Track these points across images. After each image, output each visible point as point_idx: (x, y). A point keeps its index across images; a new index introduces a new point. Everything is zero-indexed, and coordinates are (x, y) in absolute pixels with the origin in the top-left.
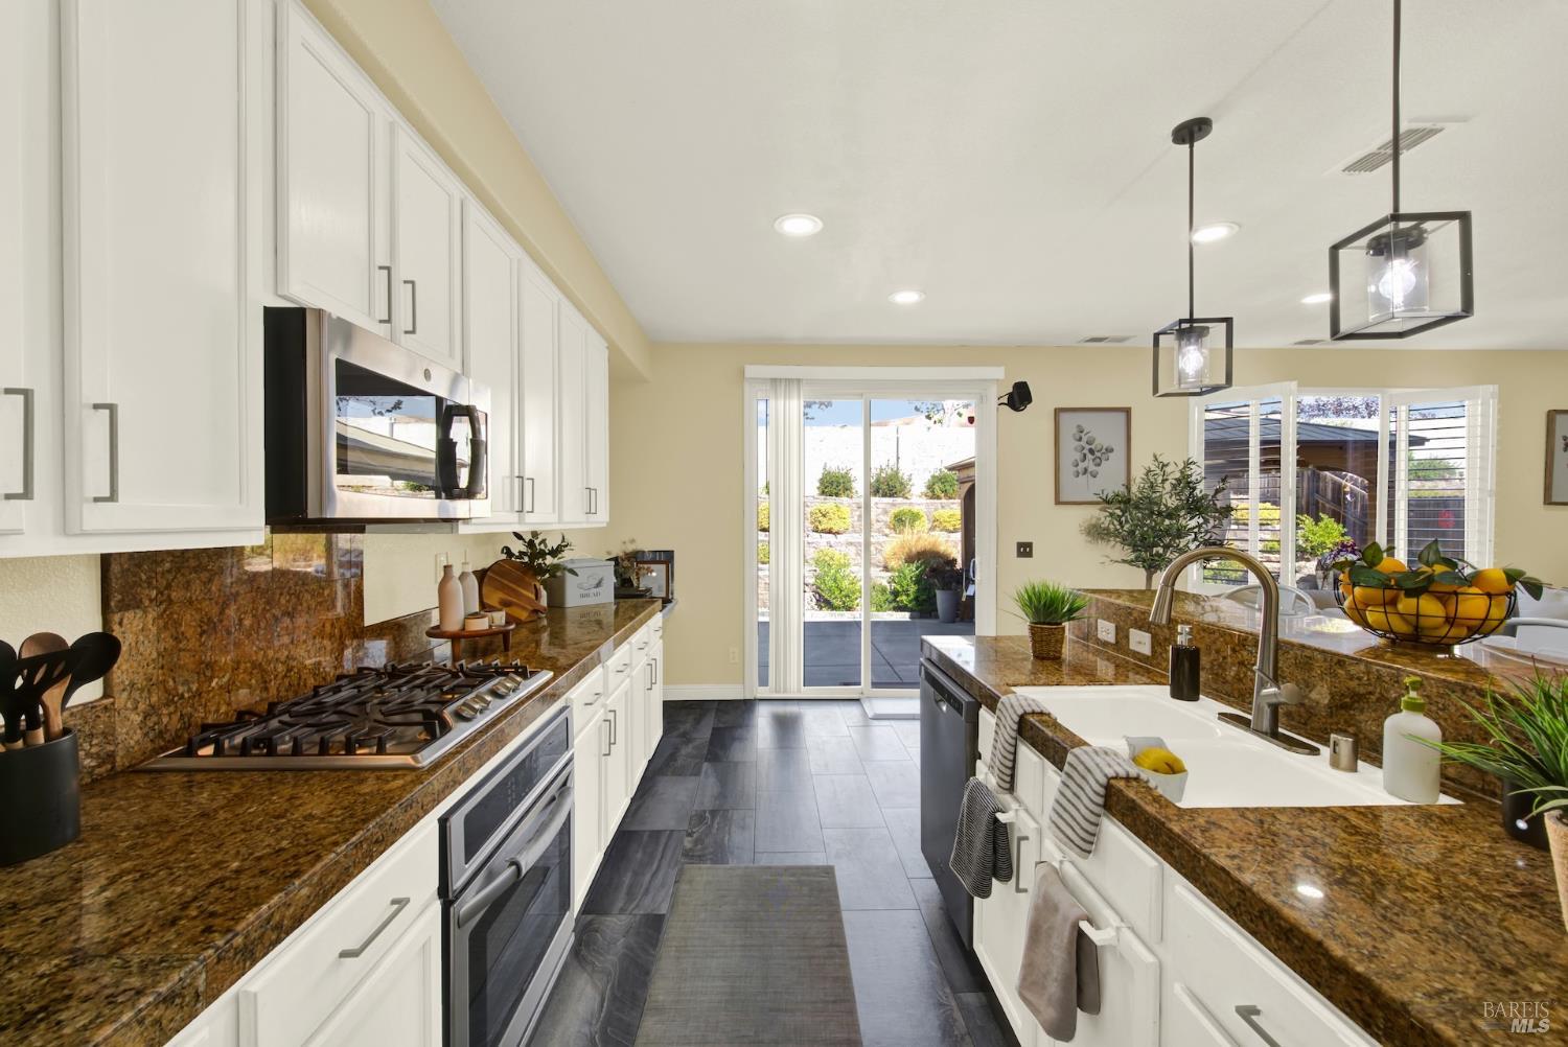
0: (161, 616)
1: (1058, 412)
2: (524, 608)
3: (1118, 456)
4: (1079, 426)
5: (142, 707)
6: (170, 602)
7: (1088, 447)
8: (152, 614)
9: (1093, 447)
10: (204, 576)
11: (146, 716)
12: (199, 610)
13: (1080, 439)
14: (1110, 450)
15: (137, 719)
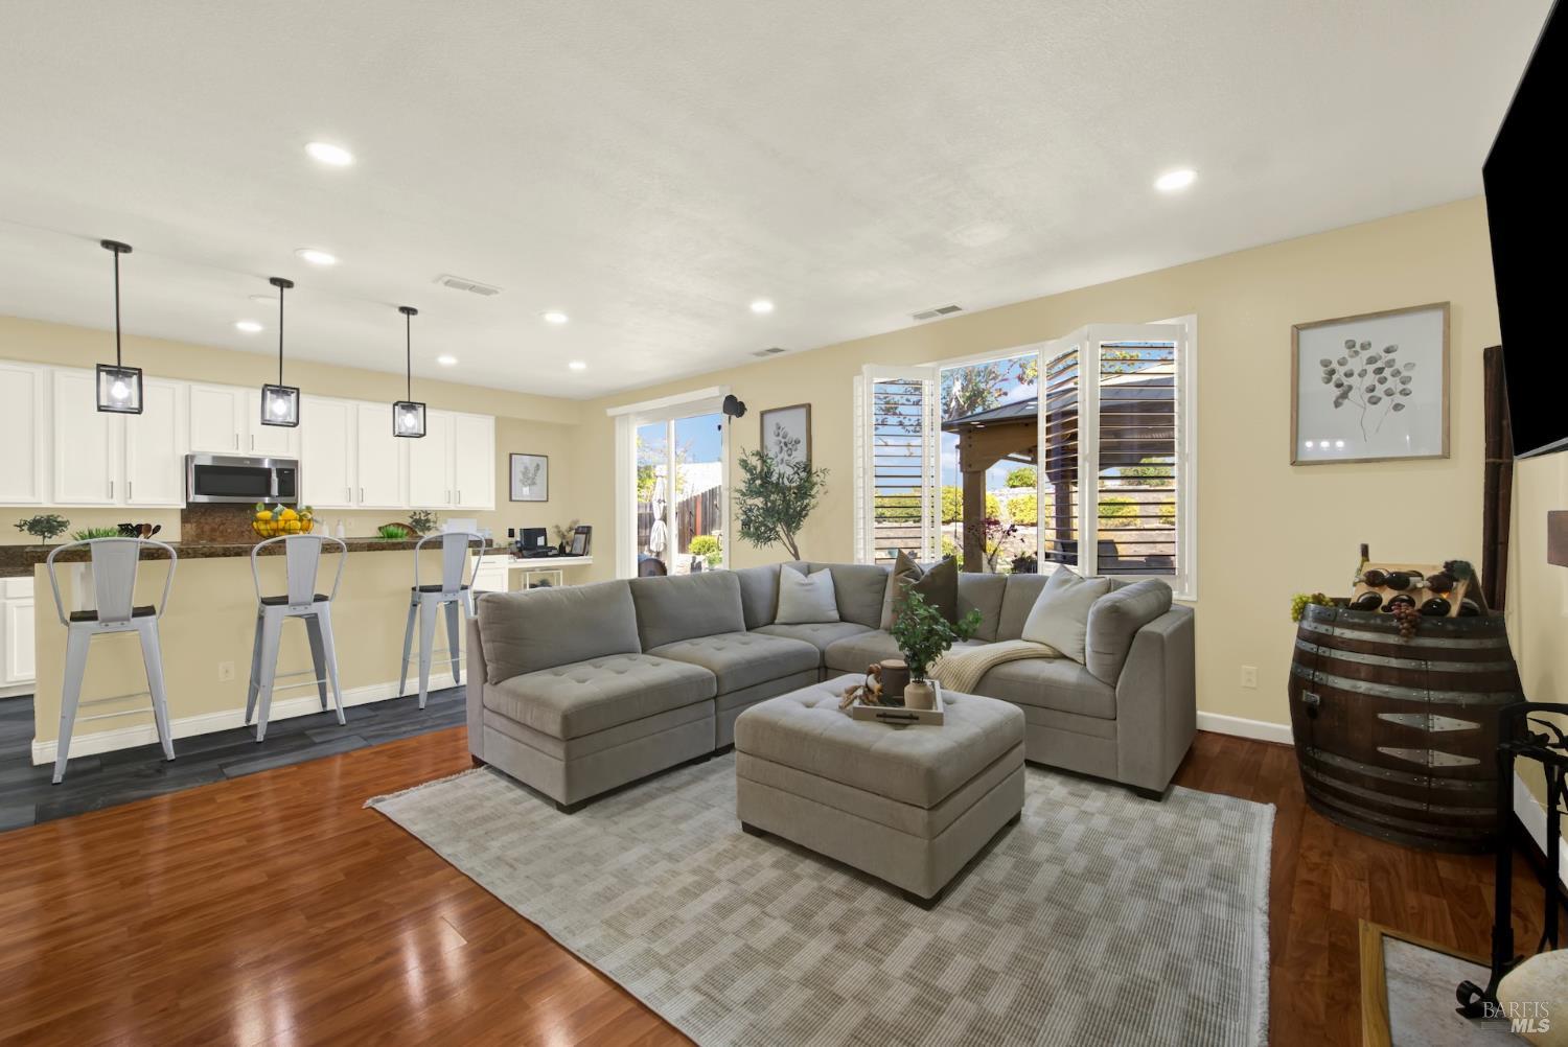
0: (196, 525)
1: (763, 414)
3: (802, 447)
4: (777, 424)
6: (199, 522)
7: (783, 440)
8: (193, 525)
9: (786, 440)
12: (210, 525)
13: (778, 435)
14: (797, 442)
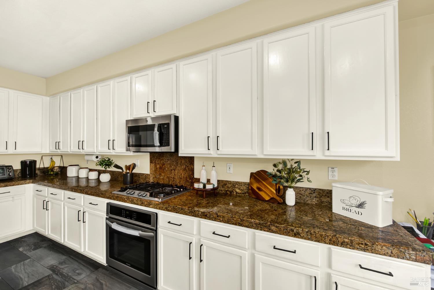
0: (155, 165)
2: (269, 196)
5: (153, 177)
6: (156, 163)
8: (154, 164)
10: (160, 160)
11: (153, 178)
12: (159, 165)
15: (152, 178)
